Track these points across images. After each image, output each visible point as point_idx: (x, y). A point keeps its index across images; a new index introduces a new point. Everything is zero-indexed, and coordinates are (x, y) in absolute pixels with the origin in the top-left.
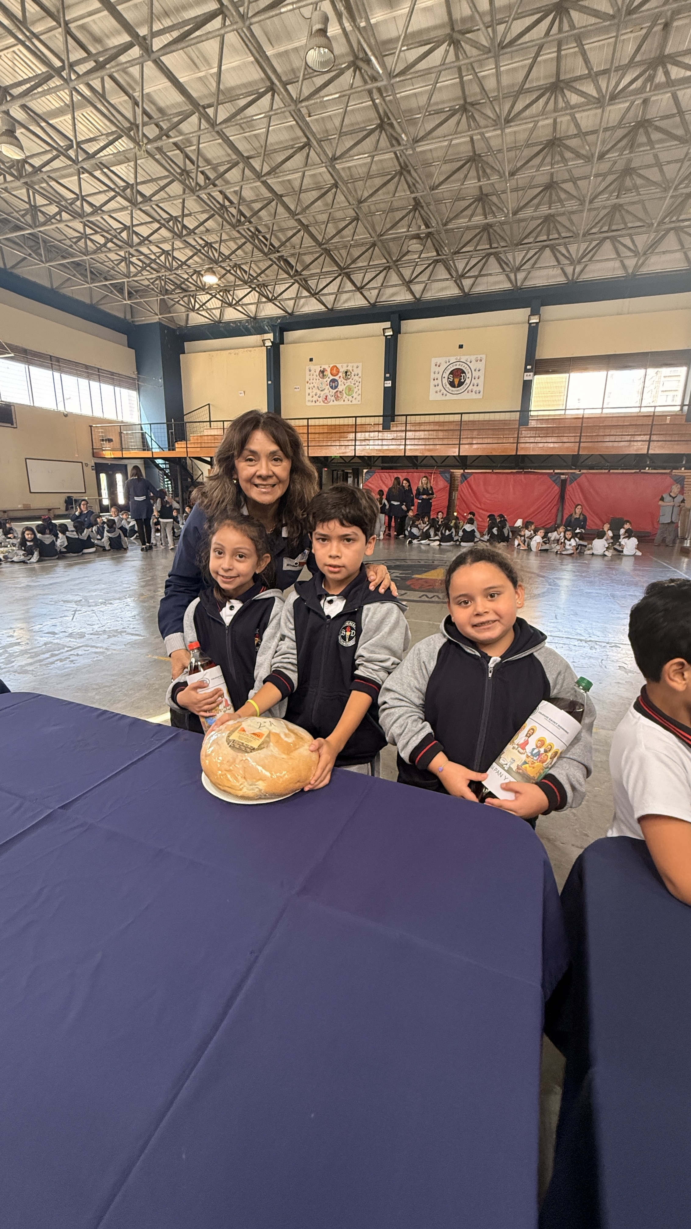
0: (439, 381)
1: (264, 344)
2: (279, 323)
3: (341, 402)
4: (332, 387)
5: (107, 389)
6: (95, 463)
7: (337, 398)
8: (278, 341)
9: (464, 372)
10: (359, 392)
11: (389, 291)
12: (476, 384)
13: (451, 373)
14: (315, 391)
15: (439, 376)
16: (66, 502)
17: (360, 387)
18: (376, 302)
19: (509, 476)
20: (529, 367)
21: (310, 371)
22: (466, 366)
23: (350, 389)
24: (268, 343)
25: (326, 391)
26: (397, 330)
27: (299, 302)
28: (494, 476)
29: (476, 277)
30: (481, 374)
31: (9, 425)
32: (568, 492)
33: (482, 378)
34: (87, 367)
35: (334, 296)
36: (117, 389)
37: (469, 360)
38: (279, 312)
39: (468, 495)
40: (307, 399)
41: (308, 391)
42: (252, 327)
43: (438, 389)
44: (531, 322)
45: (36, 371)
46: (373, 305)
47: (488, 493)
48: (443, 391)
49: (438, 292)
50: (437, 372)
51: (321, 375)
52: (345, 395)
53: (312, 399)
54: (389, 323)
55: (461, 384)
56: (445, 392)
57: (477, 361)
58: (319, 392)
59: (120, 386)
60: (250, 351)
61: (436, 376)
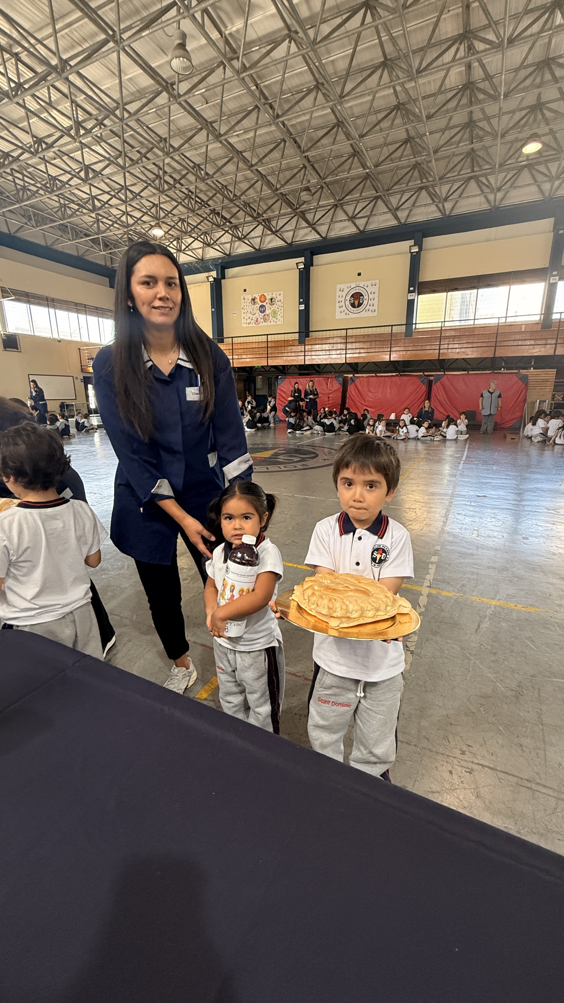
0: (343, 303)
1: (208, 280)
2: (220, 263)
3: (268, 323)
4: (261, 312)
5: (93, 320)
6: (84, 377)
7: (265, 320)
8: (220, 277)
9: (362, 295)
10: (282, 314)
11: (302, 232)
12: (372, 305)
13: (352, 296)
14: (249, 315)
15: (343, 299)
16: (60, 406)
17: (282, 310)
18: (292, 242)
19: (387, 379)
20: (412, 289)
21: (244, 299)
22: (364, 290)
23: (275, 313)
24: (211, 279)
25: (257, 315)
26: (309, 264)
27: (234, 244)
28: (375, 379)
29: (369, 217)
30: (376, 296)
31: (16, 350)
32: (433, 390)
33: (376, 299)
34: (76, 304)
35: (260, 238)
36: (101, 319)
37: (366, 285)
38: (219, 254)
39: (354, 394)
40: (243, 322)
41: (243, 315)
42: (201, 267)
43: (342, 309)
44: (412, 251)
45: (36, 309)
46: (290, 245)
47: (371, 393)
48: (346, 311)
49: (340, 231)
50: (341, 296)
51: (253, 302)
52: (271, 317)
53: (246, 322)
54: (303, 258)
55: (360, 305)
56: (348, 312)
57: (372, 285)
58: (251, 316)
59: (102, 317)
60: (200, 286)
61: (340, 299)
